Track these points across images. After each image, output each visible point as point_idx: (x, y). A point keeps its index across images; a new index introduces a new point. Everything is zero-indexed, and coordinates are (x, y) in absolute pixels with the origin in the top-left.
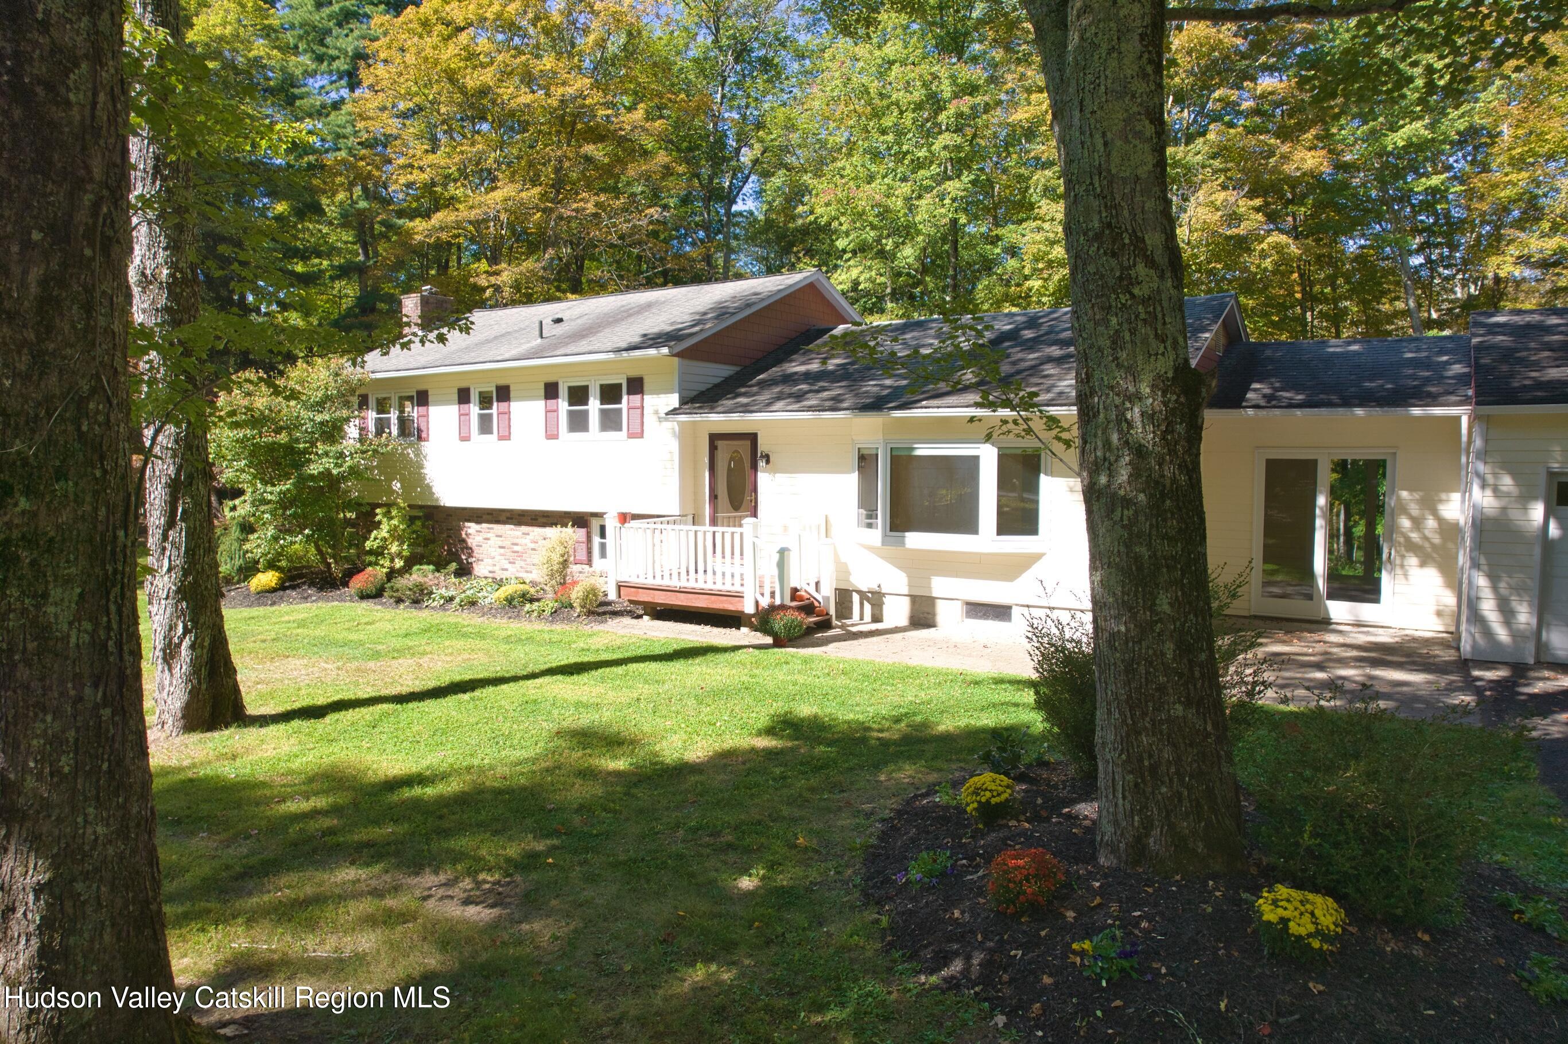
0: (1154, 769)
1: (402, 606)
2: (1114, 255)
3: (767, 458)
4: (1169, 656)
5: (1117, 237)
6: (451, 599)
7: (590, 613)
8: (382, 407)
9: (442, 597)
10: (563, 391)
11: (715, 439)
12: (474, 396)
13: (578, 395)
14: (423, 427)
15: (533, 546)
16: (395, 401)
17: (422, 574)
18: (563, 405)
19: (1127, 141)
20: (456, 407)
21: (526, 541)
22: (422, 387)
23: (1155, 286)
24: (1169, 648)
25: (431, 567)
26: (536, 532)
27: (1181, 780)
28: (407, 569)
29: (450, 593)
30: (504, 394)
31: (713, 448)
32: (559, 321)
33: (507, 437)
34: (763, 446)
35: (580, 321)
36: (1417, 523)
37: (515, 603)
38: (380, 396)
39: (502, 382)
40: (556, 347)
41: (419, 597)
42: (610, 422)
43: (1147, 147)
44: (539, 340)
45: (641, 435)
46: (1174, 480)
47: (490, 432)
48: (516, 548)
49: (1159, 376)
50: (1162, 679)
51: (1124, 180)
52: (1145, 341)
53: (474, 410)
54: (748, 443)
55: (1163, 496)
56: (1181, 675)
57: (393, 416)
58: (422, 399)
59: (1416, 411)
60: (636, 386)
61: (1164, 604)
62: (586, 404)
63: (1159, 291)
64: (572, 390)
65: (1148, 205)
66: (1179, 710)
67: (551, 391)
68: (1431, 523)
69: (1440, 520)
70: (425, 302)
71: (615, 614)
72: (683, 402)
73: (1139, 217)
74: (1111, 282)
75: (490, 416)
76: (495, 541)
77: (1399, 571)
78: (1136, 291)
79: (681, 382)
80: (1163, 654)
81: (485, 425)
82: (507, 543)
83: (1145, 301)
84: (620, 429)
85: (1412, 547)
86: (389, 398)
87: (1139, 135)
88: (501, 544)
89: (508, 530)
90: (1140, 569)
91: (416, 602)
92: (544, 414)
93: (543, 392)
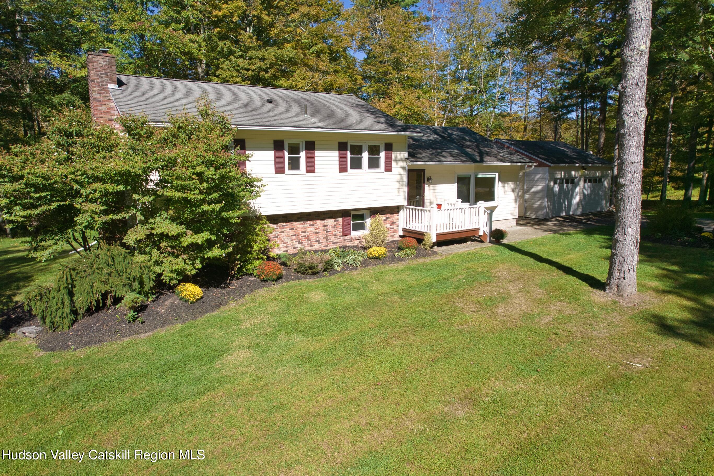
3: (428, 179)
6: (345, 263)
9: (339, 264)
10: (349, 147)
12: (286, 146)
13: (357, 150)
18: (349, 154)
31: (409, 175)
33: (312, 171)
34: (427, 174)
39: (310, 139)
42: (374, 164)
45: (391, 170)
47: (299, 168)
53: (286, 154)
54: (422, 173)
60: (388, 147)
62: (361, 154)
64: (353, 147)
67: (342, 147)
75: (298, 158)
76: (287, 232)
82: (298, 232)
84: (378, 168)
92: (337, 159)
93: (337, 147)
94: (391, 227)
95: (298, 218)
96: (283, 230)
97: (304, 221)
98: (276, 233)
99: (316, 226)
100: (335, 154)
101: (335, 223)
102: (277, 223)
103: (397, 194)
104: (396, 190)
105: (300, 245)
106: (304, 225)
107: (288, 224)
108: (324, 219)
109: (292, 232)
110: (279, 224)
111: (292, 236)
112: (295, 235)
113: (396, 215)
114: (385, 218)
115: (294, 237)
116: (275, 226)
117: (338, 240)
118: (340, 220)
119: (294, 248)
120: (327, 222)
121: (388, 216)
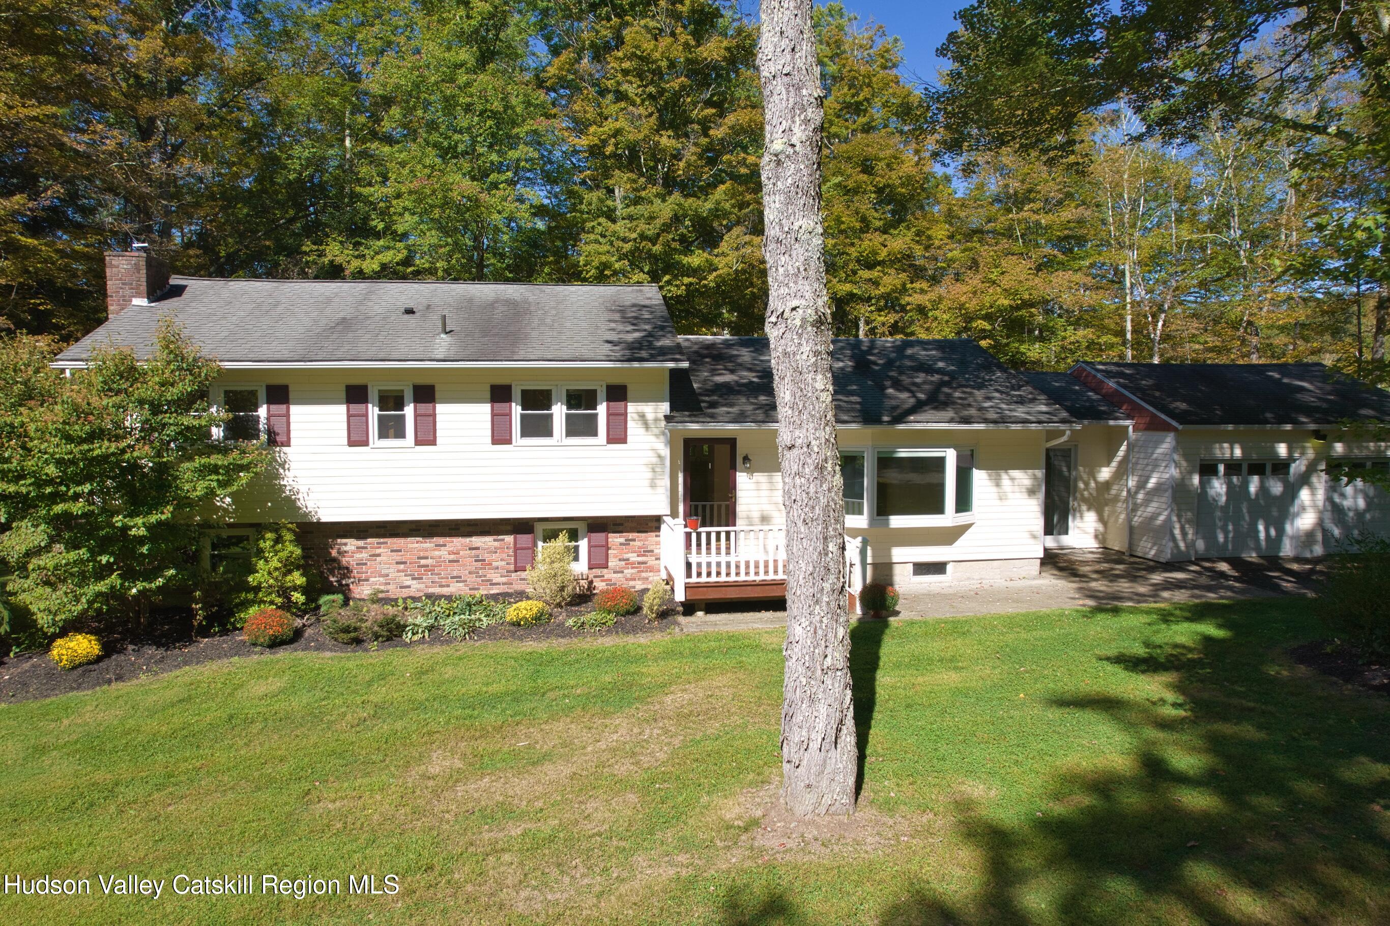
3: (746, 459)
7: (658, 618)
9: (423, 628)
10: (517, 395)
11: (686, 442)
12: (374, 396)
13: (537, 399)
14: (279, 427)
15: (452, 557)
18: (516, 409)
20: (342, 407)
21: (443, 553)
22: (278, 382)
26: (458, 542)
29: (427, 622)
30: (425, 394)
32: (411, 311)
33: (430, 442)
34: (742, 449)
36: (1087, 484)
39: (423, 382)
42: (582, 427)
44: (444, 336)
45: (624, 441)
47: (401, 436)
48: (423, 562)
53: (373, 410)
54: (728, 447)
58: (278, 396)
59: (1112, 423)
60: (618, 393)
62: (549, 407)
64: (528, 394)
67: (499, 394)
68: (1093, 485)
69: (1096, 482)
70: (149, 264)
72: (674, 411)
75: (401, 417)
76: (388, 555)
77: (1078, 515)
81: (393, 428)
82: (410, 557)
84: (596, 435)
85: (1084, 500)
88: (399, 559)
89: (414, 544)
91: (390, 639)
92: (489, 417)
93: (488, 395)
94: (640, 559)
95: (412, 530)
96: (378, 551)
97: (423, 536)
98: (364, 555)
99: (450, 547)
100: (484, 410)
101: (496, 544)
102: (364, 538)
103: (649, 490)
104: (647, 483)
105: (415, 582)
106: (425, 545)
107: (389, 541)
108: (469, 534)
109: (397, 557)
110: (369, 540)
111: (397, 563)
112: (405, 563)
113: (654, 534)
114: (622, 540)
115: (402, 567)
116: (361, 543)
117: (504, 580)
118: (509, 539)
119: (401, 587)
120: (477, 541)
121: (631, 535)
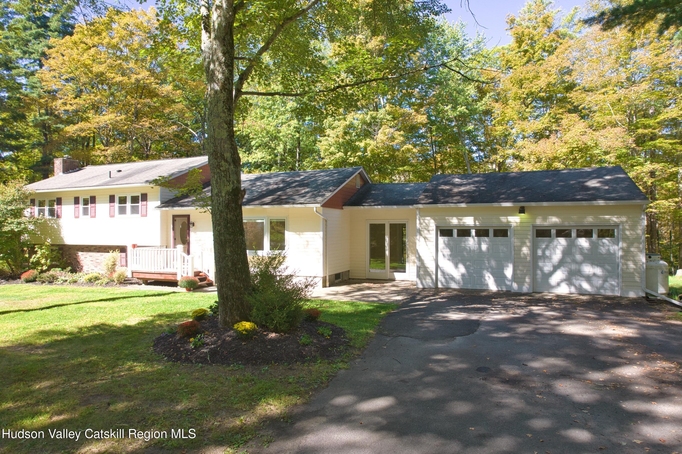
0: (227, 298)
1: (44, 284)
2: (216, 159)
3: (193, 224)
4: (230, 266)
5: (216, 155)
6: (66, 281)
7: (121, 283)
8: (41, 204)
9: (62, 280)
10: (117, 199)
11: (175, 217)
12: (81, 201)
13: (123, 200)
14: (59, 212)
16: (47, 203)
17: (55, 272)
18: (117, 205)
19: (219, 129)
20: (73, 206)
21: (102, 258)
22: (59, 196)
23: (227, 167)
24: (230, 264)
25: (60, 269)
26: (106, 254)
27: (233, 299)
28: (48, 270)
29: (66, 279)
30: (93, 200)
31: (174, 221)
32: (120, 171)
33: (94, 217)
34: (192, 220)
35: (128, 172)
37: (92, 280)
38: (41, 200)
39: (93, 195)
40: (114, 181)
41: (52, 280)
42: (135, 210)
43: (225, 131)
44: (109, 179)
45: (146, 215)
46: (231, 219)
47: (88, 215)
48: (98, 261)
49: (227, 191)
50: (228, 273)
51: (219, 139)
52: (223, 182)
53: (81, 206)
54: (187, 218)
55: (228, 223)
56: (233, 271)
57: (47, 208)
58: (59, 201)
60: (144, 197)
61: (228, 252)
62: (126, 204)
63: (228, 169)
64: (120, 198)
65: (225, 146)
66: (233, 281)
67: (112, 199)
70: (64, 162)
71: (131, 283)
72: (162, 203)
73: (223, 149)
74: (215, 166)
75: (87, 208)
76: (89, 259)
78: (221, 169)
79: (161, 195)
80: (228, 266)
81: (85, 212)
82: (94, 259)
83: (223, 171)
84: (138, 213)
86: (45, 201)
87: (223, 127)
89: (95, 254)
90: (222, 242)
91: (51, 282)
92: (109, 207)
93: (109, 199)
111: (91, 261)
116: (82, 253)
